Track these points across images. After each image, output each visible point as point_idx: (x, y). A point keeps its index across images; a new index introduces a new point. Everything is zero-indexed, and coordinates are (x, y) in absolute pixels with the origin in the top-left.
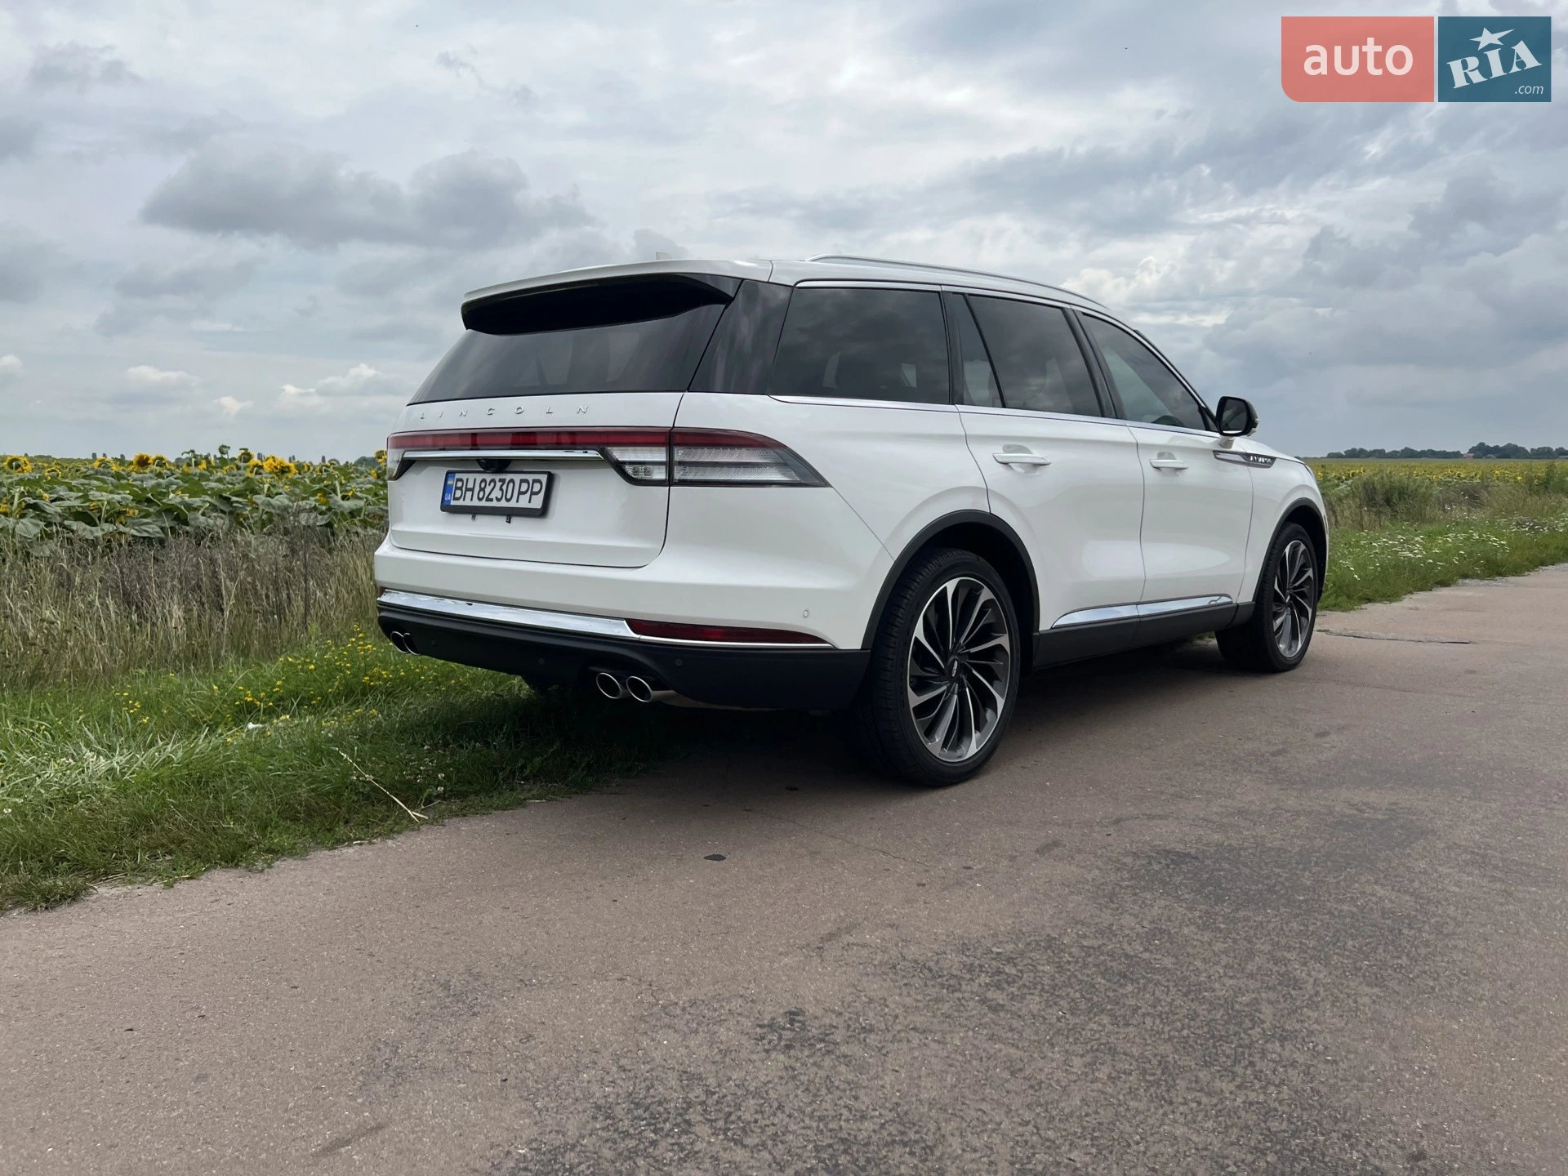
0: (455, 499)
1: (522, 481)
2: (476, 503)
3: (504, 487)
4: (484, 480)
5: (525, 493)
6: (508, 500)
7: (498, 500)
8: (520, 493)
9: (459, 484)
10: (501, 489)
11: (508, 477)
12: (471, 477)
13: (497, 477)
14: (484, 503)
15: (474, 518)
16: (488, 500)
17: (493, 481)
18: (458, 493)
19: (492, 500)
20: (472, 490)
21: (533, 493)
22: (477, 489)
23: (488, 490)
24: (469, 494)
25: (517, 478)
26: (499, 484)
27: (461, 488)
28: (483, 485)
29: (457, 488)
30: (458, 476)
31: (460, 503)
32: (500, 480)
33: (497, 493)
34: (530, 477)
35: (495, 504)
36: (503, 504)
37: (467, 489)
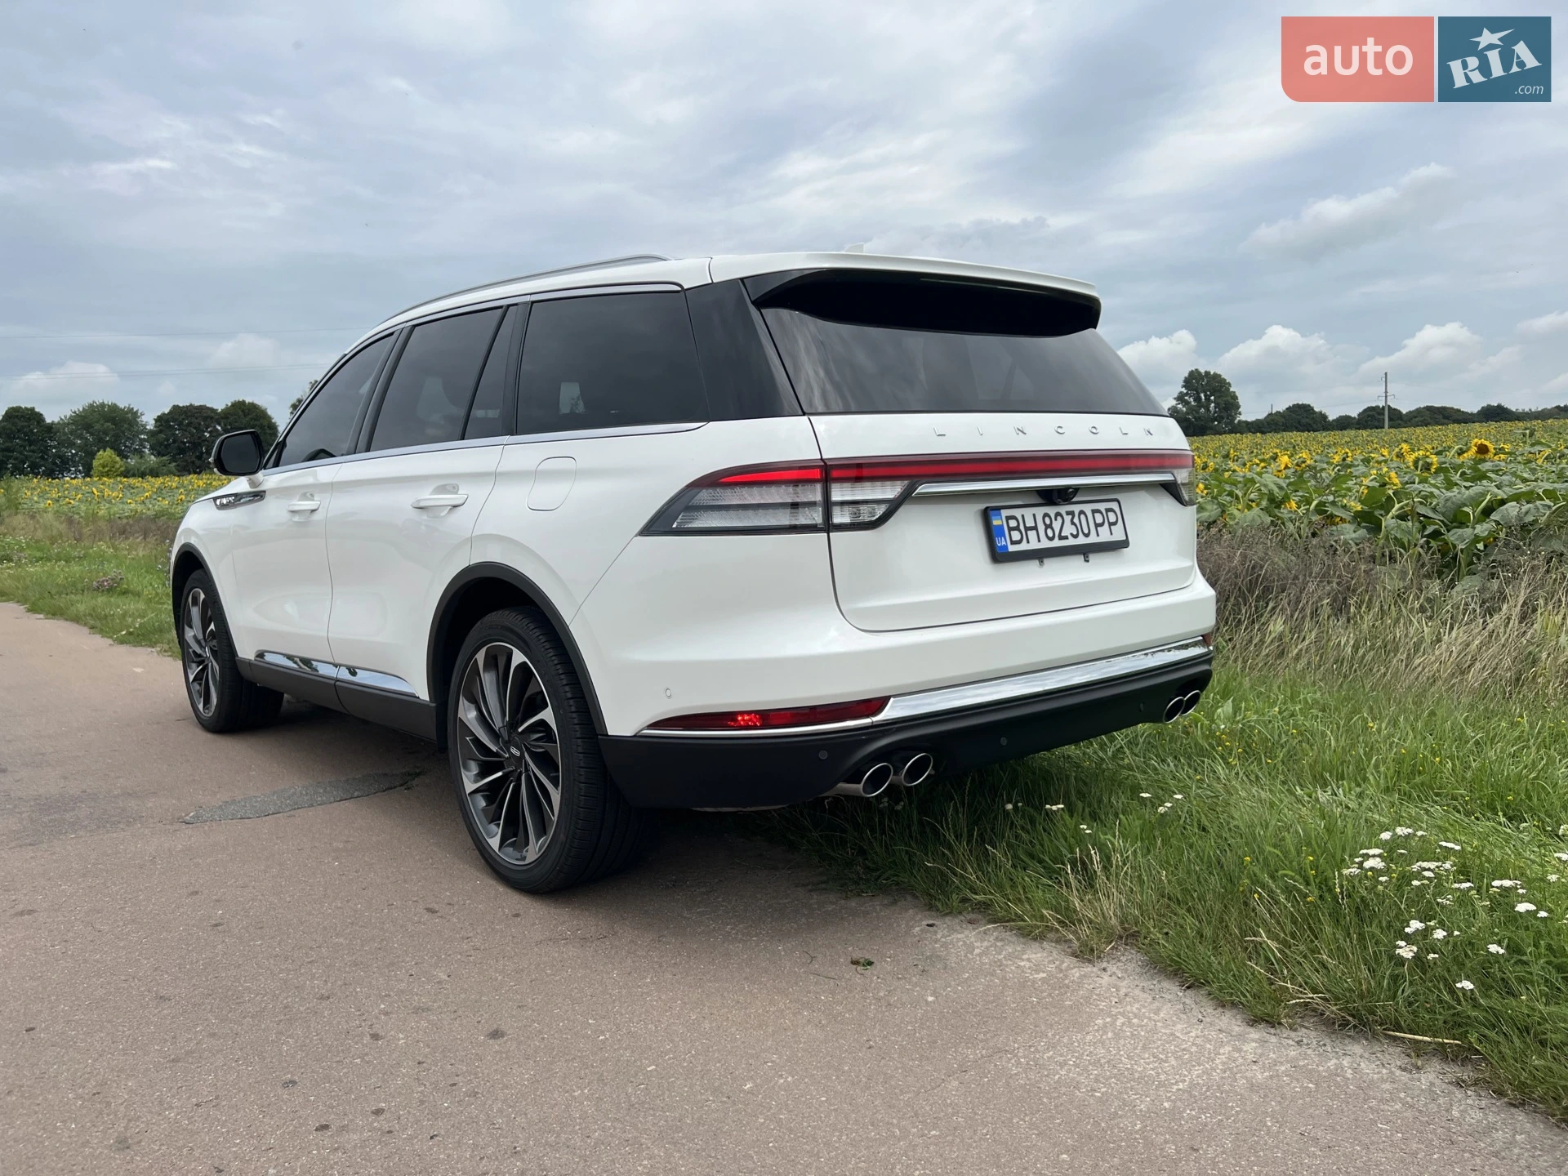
0: (1013, 543)
1: (1094, 511)
2: (1045, 544)
3: (1076, 520)
4: (1046, 515)
5: (1102, 525)
6: (1087, 535)
7: (1075, 537)
8: (1097, 525)
9: (1013, 523)
10: (1073, 523)
11: (1076, 508)
12: (1028, 513)
13: (1063, 509)
14: (1057, 543)
15: (1041, 562)
16: (1061, 538)
17: (1058, 514)
18: (1016, 536)
19: (1066, 538)
20: (1035, 528)
21: (1111, 524)
22: (1041, 528)
23: (1057, 525)
24: (1032, 534)
25: (1088, 508)
26: (1068, 518)
27: (1017, 528)
28: (1047, 521)
29: (1011, 529)
30: (1005, 513)
31: (1023, 547)
32: (1068, 513)
33: (1069, 529)
34: (1102, 507)
35: (1071, 542)
36: (1081, 540)
37: (1027, 529)
